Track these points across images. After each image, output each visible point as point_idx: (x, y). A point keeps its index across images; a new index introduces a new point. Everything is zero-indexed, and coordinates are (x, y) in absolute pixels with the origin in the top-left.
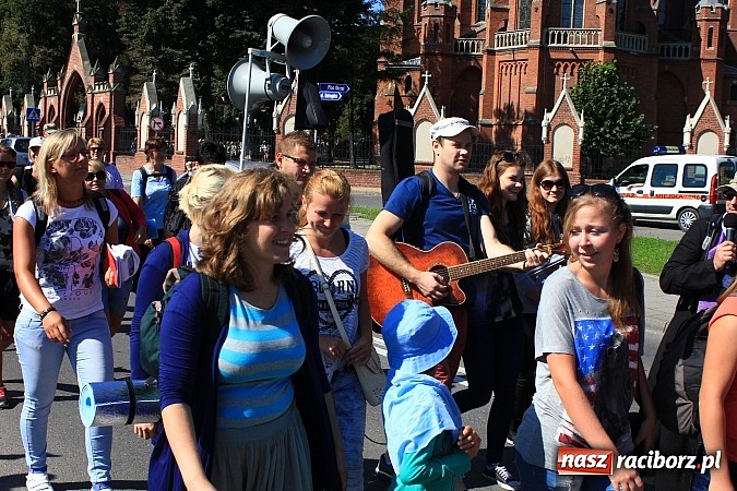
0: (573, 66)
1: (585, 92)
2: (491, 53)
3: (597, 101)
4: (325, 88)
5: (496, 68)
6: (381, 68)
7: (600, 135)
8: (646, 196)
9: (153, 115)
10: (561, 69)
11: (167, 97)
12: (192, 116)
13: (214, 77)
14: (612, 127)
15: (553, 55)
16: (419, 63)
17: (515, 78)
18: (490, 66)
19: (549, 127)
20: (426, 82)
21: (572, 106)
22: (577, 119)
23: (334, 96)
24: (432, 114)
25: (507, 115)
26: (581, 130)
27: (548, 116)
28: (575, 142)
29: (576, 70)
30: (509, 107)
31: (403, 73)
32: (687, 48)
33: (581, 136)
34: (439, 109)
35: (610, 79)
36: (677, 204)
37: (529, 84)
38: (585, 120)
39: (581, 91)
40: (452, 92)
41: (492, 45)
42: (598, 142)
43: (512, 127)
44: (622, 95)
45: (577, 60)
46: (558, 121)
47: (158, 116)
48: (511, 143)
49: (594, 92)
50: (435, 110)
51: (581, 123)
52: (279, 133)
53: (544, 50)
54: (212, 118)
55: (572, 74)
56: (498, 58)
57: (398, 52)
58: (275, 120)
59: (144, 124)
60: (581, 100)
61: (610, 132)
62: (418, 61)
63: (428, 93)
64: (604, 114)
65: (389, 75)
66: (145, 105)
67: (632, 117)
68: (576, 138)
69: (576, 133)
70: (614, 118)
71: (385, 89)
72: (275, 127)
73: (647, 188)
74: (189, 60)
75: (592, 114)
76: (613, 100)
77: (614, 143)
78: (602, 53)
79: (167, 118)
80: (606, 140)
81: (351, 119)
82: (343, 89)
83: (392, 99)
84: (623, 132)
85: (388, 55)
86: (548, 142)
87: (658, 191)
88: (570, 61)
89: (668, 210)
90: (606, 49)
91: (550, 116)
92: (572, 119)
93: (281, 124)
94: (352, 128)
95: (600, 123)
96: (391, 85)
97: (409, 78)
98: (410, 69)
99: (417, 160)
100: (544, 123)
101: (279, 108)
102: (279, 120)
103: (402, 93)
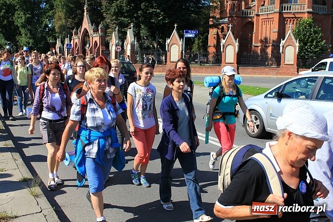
0: (294, 20)
1: (299, 31)
2: (258, 15)
3: (304, 35)
4: (187, 32)
5: (260, 22)
6: (211, 23)
7: (306, 49)
9: (116, 45)
10: (289, 22)
11: (122, 37)
12: (133, 46)
14: (311, 46)
15: (285, 16)
16: (227, 21)
17: (268, 26)
18: (258, 21)
19: (283, 46)
20: (230, 29)
21: (293, 37)
22: (295, 43)
23: (192, 35)
24: (233, 42)
25: (265, 42)
26: (297, 48)
27: (283, 42)
28: (295, 53)
29: (295, 22)
30: (266, 39)
31: (220, 25)
33: (297, 50)
34: (236, 40)
35: (310, 25)
37: (274, 28)
38: (299, 43)
39: (297, 31)
40: (241, 32)
41: (258, 12)
42: (305, 53)
43: (267, 47)
44: (315, 32)
45: (296, 17)
46: (287, 44)
47: (119, 45)
48: (267, 54)
49: (303, 31)
50: (234, 40)
51: (297, 44)
52: (168, 51)
53: (281, 13)
54: (141, 46)
55: (293, 24)
56: (261, 17)
57: (218, 16)
58: (167, 46)
59: (113, 49)
60: (297, 35)
61: (310, 48)
63: (231, 33)
64: (308, 40)
65: (215, 26)
66: (114, 41)
67: (320, 41)
68: (295, 51)
69: (295, 49)
70: (312, 42)
71: (213, 32)
72: (167, 49)
74: (130, 23)
75: (302, 40)
76: (311, 34)
77: (311, 53)
78: (306, 14)
79: (122, 46)
80: (308, 51)
81: (199, 45)
82: (195, 32)
83: (216, 36)
84: (316, 48)
85: (214, 17)
86: (283, 53)
88: (292, 18)
90: (308, 12)
91: (284, 42)
92: (293, 43)
93: (169, 48)
94: (199, 48)
95: (305, 44)
96: (215, 30)
97: (223, 27)
98: (223, 23)
99: (226, 62)
100: (281, 45)
101: (168, 41)
102: (168, 46)
103: (220, 33)
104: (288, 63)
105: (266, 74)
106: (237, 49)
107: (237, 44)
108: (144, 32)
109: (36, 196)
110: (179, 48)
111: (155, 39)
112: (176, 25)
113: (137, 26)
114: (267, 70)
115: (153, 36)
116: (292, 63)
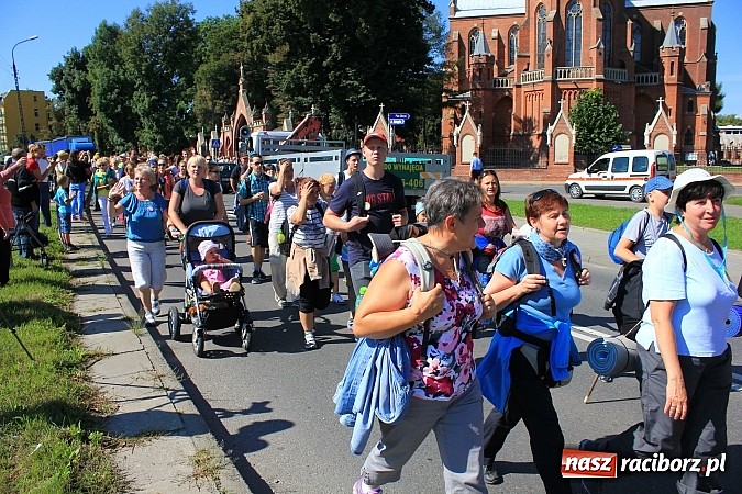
0: (576, 93)
1: (581, 110)
2: (519, 86)
3: (589, 116)
4: (393, 117)
5: (523, 97)
6: (444, 100)
8: (608, 179)
13: (331, 112)
14: (599, 133)
15: (561, 86)
16: (470, 96)
17: (535, 103)
18: (518, 95)
19: (552, 135)
20: (468, 109)
21: (566, 121)
22: (571, 129)
24: (473, 130)
25: (527, 123)
26: (574, 137)
27: (551, 128)
28: (570, 144)
29: (572, 97)
31: (458, 102)
32: (656, 77)
33: (574, 141)
34: (477, 126)
35: (597, 101)
36: (629, 184)
37: (545, 106)
38: (579, 129)
41: (519, 80)
43: (529, 135)
44: (606, 112)
45: (578, 89)
46: (558, 131)
49: (586, 110)
50: (474, 127)
51: (574, 132)
53: (554, 83)
55: (575, 98)
56: (523, 89)
57: (456, 88)
61: (599, 137)
62: (468, 94)
63: (469, 116)
64: (594, 124)
65: (451, 104)
67: (614, 126)
68: (570, 142)
69: (571, 138)
70: (601, 127)
71: (448, 113)
73: (609, 173)
74: (312, 104)
76: (600, 115)
77: (601, 144)
78: (595, 83)
80: (596, 142)
81: (425, 136)
82: (405, 117)
83: (453, 119)
84: (608, 136)
85: (447, 91)
86: (551, 145)
87: (617, 175)
88: (573, 89)
89: (623, 188)
90: (598, 80)
91: (553, 128)
92: (568, 129)
94: (425, 141)
95: (591, 131)
96: (452, 111)
97: (463, 106)
98: (464, 99)
99: (463, 161)
100: (548, 133)
103: (459, 116)
104: (560, 161)
105: (527, 179)
106: (479, 142)
107: (479, 133)
108: (334, 118)
109: (139, 335)
111: (353, 129)
112: (382, 106)
113: (325, 108)
114: (527, 172)
115: (350, 124)
116: (567, 161)
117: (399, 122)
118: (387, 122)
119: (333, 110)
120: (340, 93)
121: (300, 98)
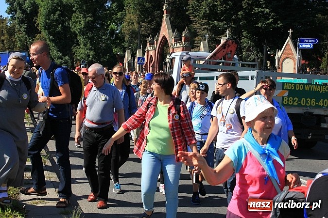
4: (302, 42)
13: (243, 36)
52: (279, 68)
58: (277, 61)
72: (276, 65)
74: (226, 29)
82: (314, 41)
93: (280, 63)
101: (279, 54)
102: (279, 60)
108: (245, 41)
110: (295, 65)
111: (262, 52)
112: (290, 31)
113: (237, 33)
115: (259, 47)
117: (308, 46)
118: (296, 46)
119: (245, 33)
120: (251, 20)
121: (216, 23)
